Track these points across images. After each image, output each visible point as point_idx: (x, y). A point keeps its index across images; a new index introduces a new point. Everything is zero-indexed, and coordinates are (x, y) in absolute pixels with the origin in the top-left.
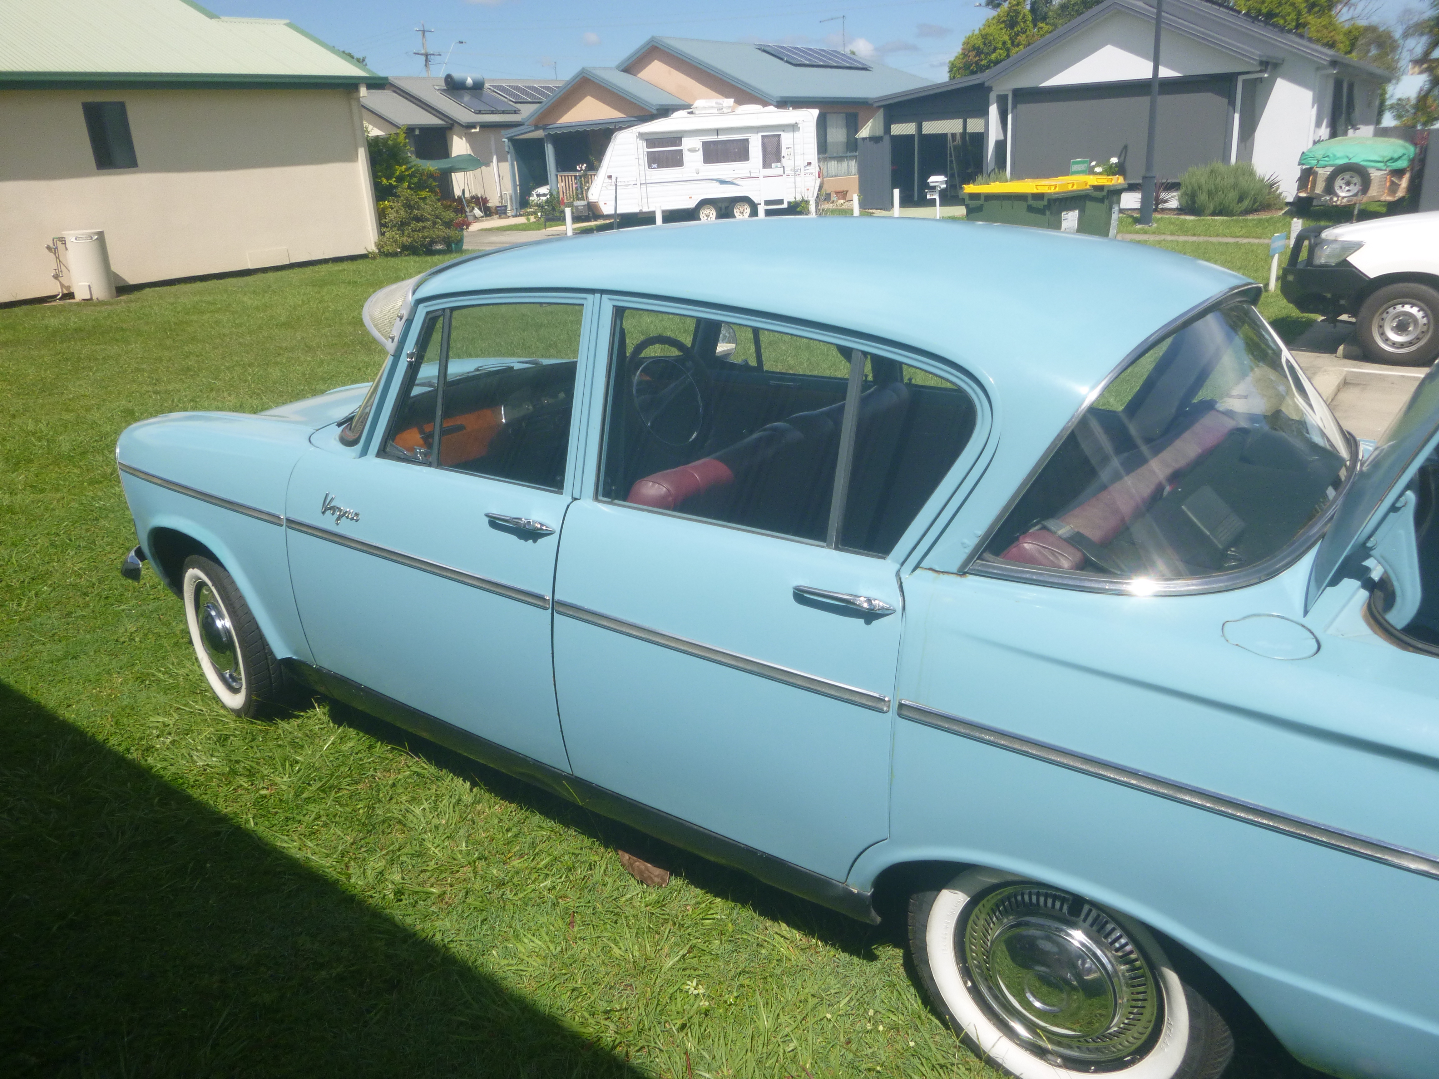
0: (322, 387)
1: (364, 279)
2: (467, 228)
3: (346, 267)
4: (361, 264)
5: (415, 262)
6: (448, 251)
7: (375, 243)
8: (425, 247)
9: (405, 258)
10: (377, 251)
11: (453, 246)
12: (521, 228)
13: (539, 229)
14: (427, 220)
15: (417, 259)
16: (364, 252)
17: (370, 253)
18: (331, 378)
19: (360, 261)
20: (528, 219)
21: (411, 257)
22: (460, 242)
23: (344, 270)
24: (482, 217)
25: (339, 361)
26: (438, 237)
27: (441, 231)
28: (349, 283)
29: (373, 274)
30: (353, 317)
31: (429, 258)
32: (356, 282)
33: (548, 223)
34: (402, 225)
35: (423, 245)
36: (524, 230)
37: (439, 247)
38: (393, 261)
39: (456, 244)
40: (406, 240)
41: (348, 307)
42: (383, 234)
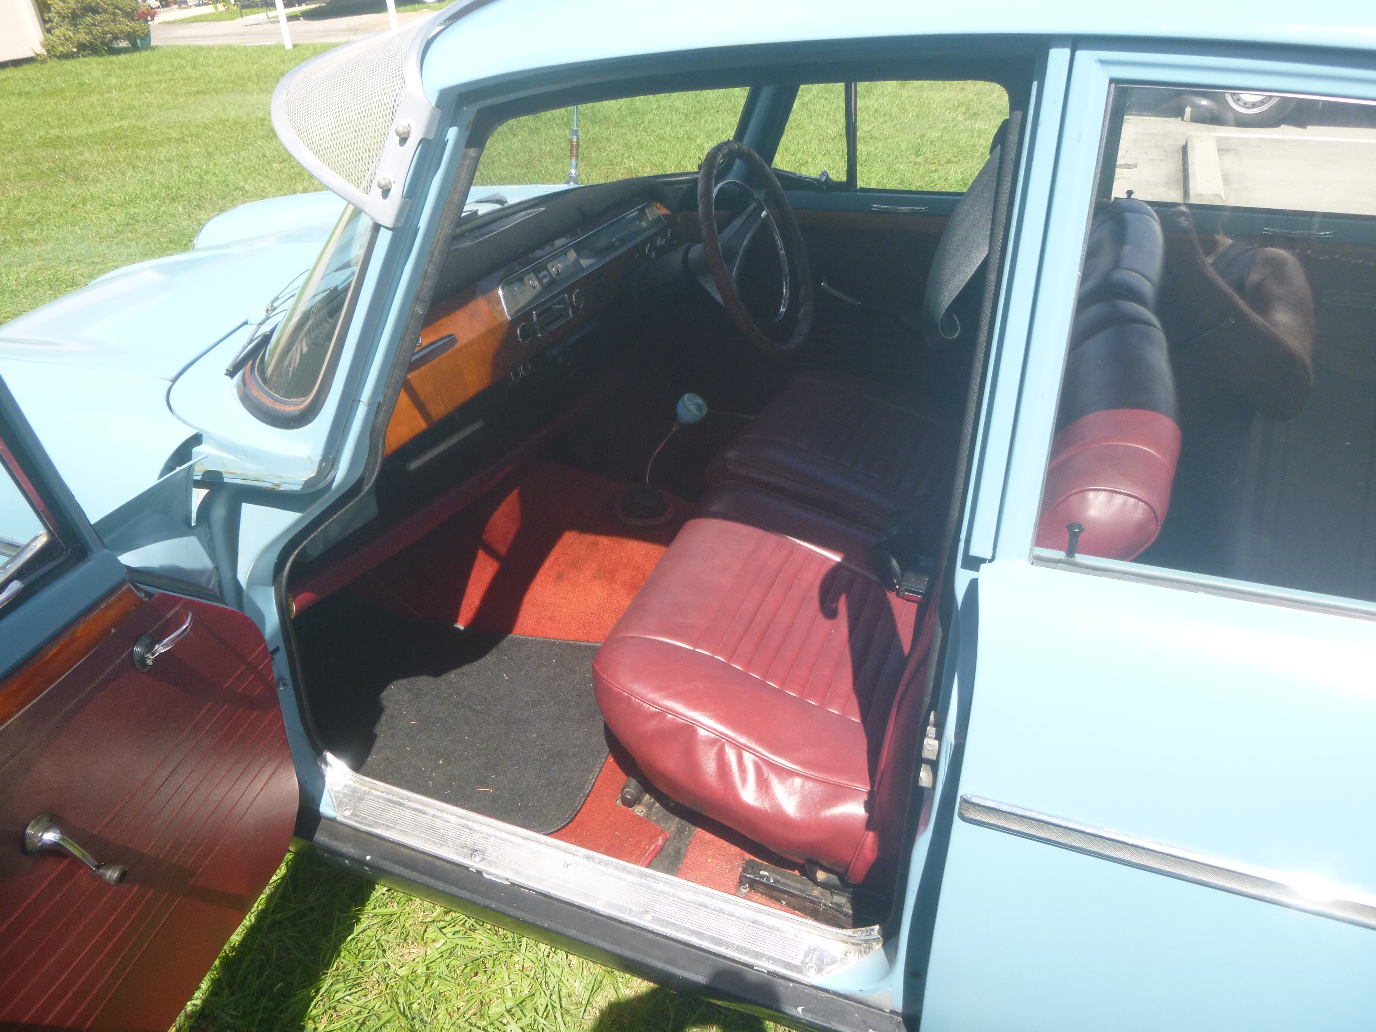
0: (31, 235)
1: (37, 88)
2: (153, 19)
3: (10, 75)
4: (28, 70)
5: (98, 63)
6: (134, 48)
7: (41, 43)
8: (107, 45)
9: (84, 59)
10: (45, 53)
11: (138, 41)
12: (210, 18)
13: (233, 19)
14: (105, 11)
15: (100, 60)
16: (32, 54)
17: (38, 55)
18: (38, 221)
19: (26, 67)
20: (216, 8)
21: (91, 58)
22: (146, 37)
23: (9, 78)
24: (158, 7)
25: (42, 197)
26: (122, 32)
27: (127, 25)
28: (20, 94)
29: (47, 82)
30: (40, 137)
31: (114, 58)
32: (29, 93)
33: (244, 11)
34: (74, 18)
35: (103, 43)
36: (214, 20)
37: (124, 44)
38: (69, 64)
39: (142, 39)
40: (82, 37)
41: (30, 125)
42: (49, 31)
